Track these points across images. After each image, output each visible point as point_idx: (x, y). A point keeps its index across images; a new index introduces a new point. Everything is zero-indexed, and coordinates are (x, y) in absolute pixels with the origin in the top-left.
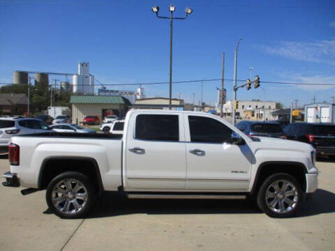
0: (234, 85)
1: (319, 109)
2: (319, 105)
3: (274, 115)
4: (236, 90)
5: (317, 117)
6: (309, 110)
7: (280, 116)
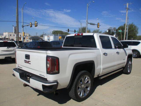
0: (22, 25)
1: (49, 36)
2: (49, 35)
3: (30, 39)
4: (23, 27)
5: (48, 40)
6: (45, 37)
7: (33, 39)
